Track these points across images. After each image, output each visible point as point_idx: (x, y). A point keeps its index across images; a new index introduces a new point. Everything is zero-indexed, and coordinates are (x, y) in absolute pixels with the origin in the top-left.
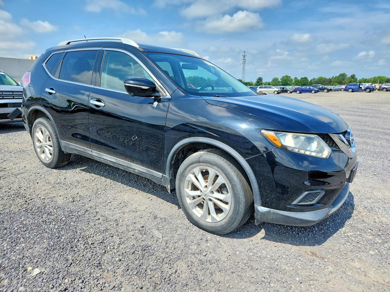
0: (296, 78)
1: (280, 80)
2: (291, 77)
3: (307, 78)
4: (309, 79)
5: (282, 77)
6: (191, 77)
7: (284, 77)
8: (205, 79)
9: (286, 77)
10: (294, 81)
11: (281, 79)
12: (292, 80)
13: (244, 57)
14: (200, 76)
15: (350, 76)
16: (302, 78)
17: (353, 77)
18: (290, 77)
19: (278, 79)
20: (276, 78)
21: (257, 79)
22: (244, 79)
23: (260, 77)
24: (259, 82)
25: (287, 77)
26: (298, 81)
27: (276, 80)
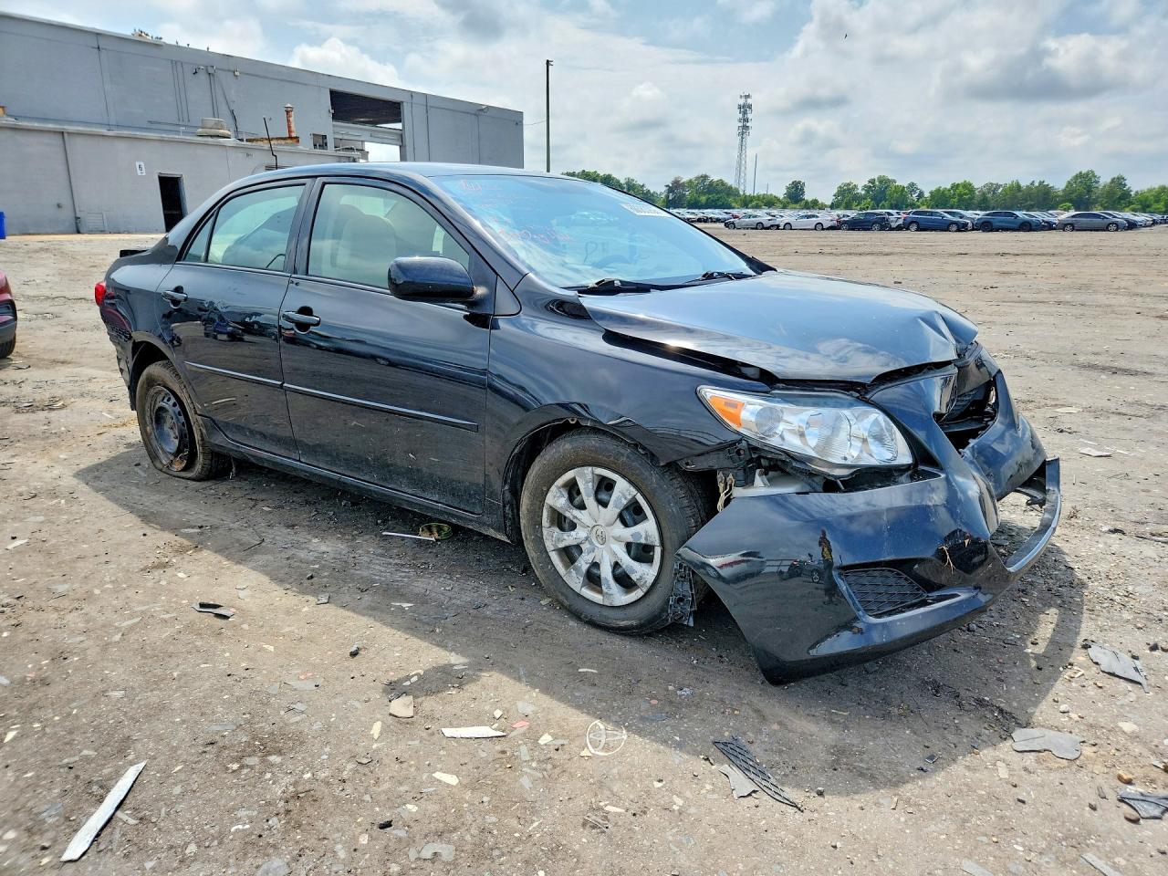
1: (860, 190)
2: (898, 183)
3: (970, 184)
5: (867, 183)
7: (872, 181)
9: (881, 182)
11: (868, 189)
12: (901, 192)
13: (745, 113)
15: (1109, 181)
16: (955, 187)
17: (1119, 182)
18: (894, 181)
19: (855, 187)
20: (849, 184)
21: (789, 188)
22: (742, 187)
23: (797, 180)
25: (883, 180)
27: (849, 189)
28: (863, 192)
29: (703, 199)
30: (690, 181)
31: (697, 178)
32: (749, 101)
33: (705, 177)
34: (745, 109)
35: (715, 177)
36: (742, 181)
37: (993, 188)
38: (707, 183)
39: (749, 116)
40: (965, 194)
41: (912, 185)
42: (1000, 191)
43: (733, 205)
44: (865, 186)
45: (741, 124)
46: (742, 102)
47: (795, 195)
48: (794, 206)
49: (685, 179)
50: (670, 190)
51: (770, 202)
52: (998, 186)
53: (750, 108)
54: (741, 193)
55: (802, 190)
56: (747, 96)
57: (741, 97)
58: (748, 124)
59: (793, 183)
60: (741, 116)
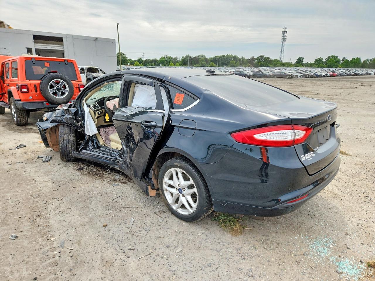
0: (344, 59)
1: (324, 60)
2: (339, 58)
3: (359, 59)
4: (362, 61)
6: (224, 55)
7: (329, 57)
8: (238, 58)
10: (341, 62)
11: (327, 60)
12: (338, 61)
13: (284, 34)
14: (233, 55)
16: (353, 59)
18: (337, 57)
19: (322, 59)
20: (320, 58)
21: (297, 60)
22: (282, 59)
23: (301, 57)
24: (300, 62)
26: (348, 61)
27: (319, 60)
28: (325, 61)
30: (258, 58)
31: (260, 57)
32: (286, 30)
33: (263, 56)
34: (284, 33)
36: (282, 57)
38: (263, 58)
39: (286, 35)
40: (356, 62)
43: (270, 65)
44: (326, 59)
45: (283, 38)
46: (283, 30)
49: (256, 57)
51: (289, 65)
53: (286, 32)
54: (281, 62)
55: (303, 60)
56: (286, 28)
57: (283, 28)
58: (285, 38)
59: (299, 58)
60: (283, 35)
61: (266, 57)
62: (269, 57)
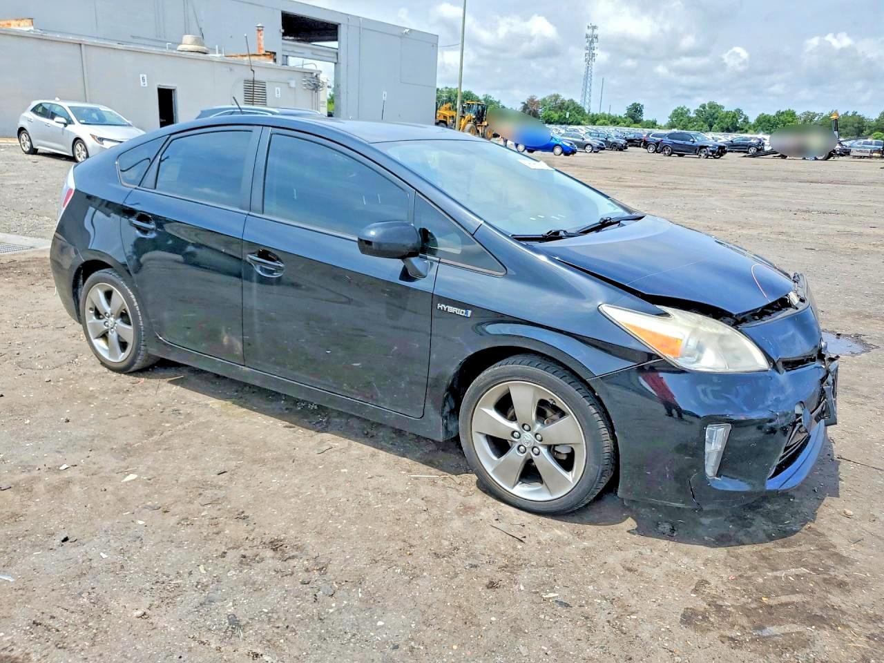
28: (695, 115)
29: (556, 116)
30: (544, 100)
31: (551, 97)
32: (596, 32)
33: (557, 97)
34: (592, 38)
35: (565, 97)
36: (587, 101)
37: (810, 117)
38: (559, 101)
39: (595, 45)
40: (789, 122)
41: (739, 111)
42: (816, 119)
43: (583, 122)
44: (697, 110)
46: (589, 32)
47: (635, 115)
48: (635, 125)
50: (526, 107)
52: (815, 115)
54: (587, 111)
55: (641, 111)
56: (594, 28)
57: (588, 27)
58: (594, 52)
59: (633, 104)
60: (588, 44)
61: (567, 99)
62: (574, 99)
